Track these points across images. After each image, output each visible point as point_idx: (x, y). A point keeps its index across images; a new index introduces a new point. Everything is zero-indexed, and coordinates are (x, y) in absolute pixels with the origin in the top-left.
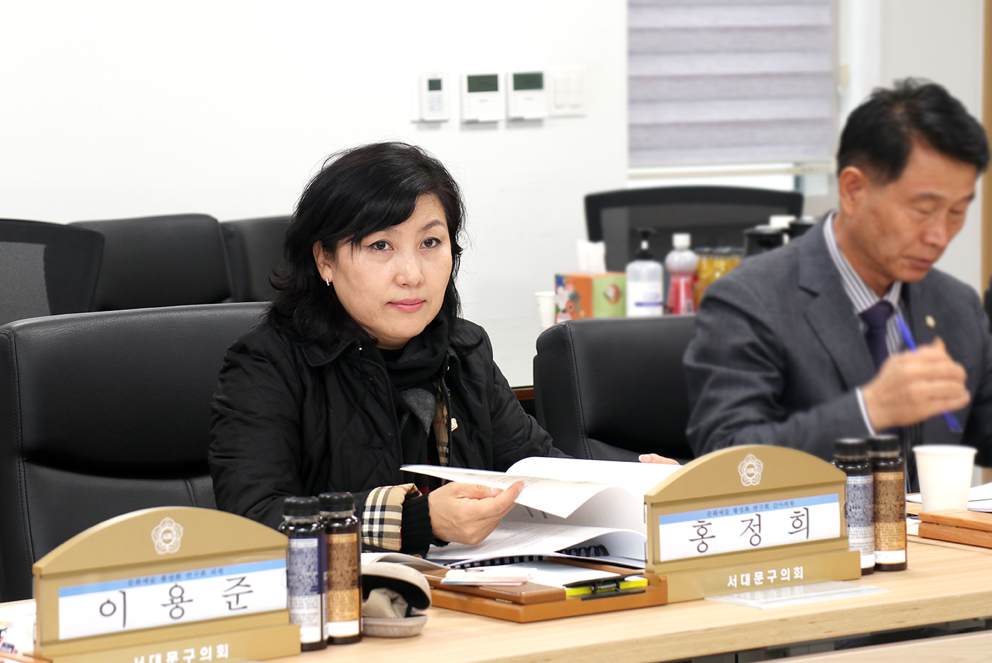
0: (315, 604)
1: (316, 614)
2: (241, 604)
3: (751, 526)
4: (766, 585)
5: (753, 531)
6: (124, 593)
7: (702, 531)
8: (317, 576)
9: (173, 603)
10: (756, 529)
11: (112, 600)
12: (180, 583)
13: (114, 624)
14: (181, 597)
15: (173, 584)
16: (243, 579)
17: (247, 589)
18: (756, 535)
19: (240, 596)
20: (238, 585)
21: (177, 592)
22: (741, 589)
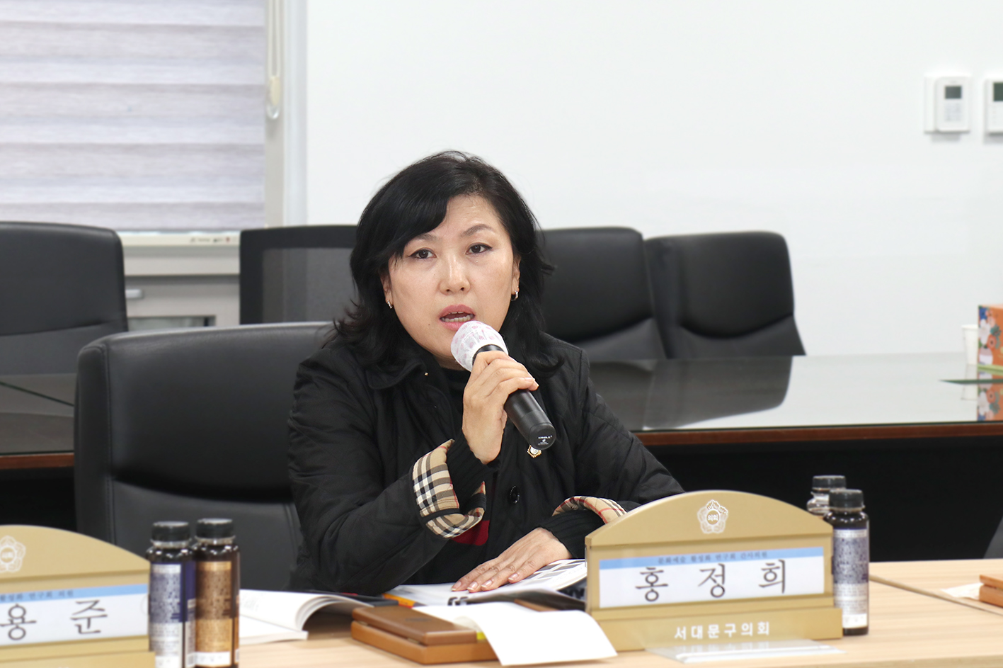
0: (176, 632)
1: (177, 642)
2: (93, 628)
3: (713, 577)
4: (723, 640)
5: (715, 581)
7: (652, 579)
8: (179, 604)
9: (12, 623)
10: (719, 580)
12: (21, 604)
14: (22, 618)
15: (13, 604)
16: (96, 602)
17: (99, 613)
18: (718, 586)
19: (93, 621)
20: (90, 608)
21: (17, 613)
22: (690, 642)
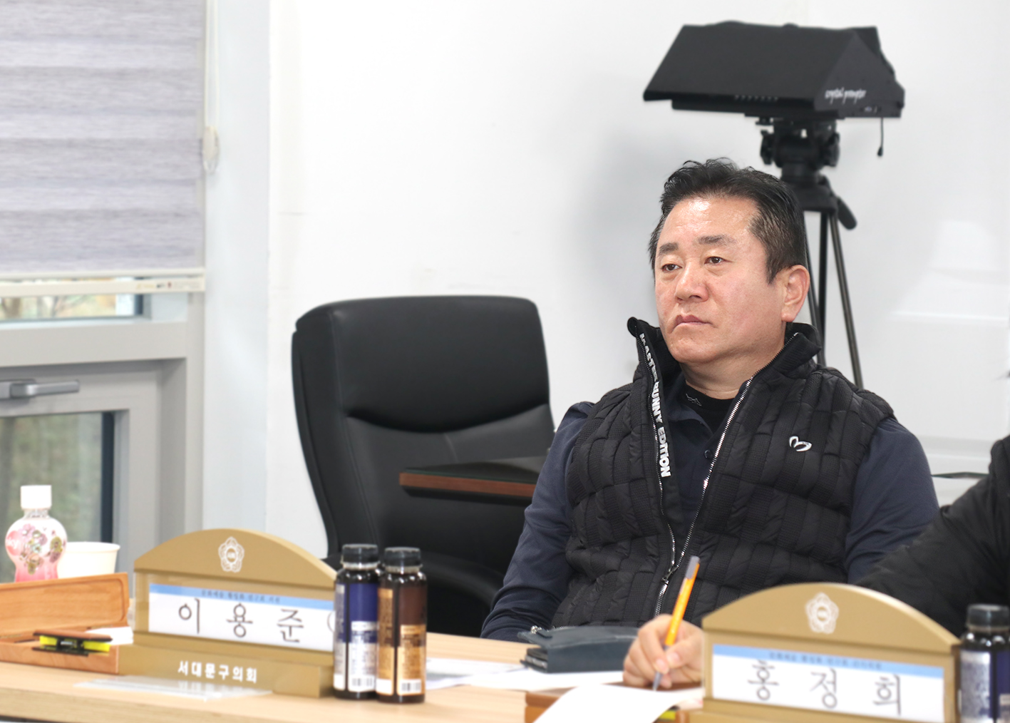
2: (294, 637)
3: (825, 682)
5: (826, 688)
6: (198, 601)
7: (763, 674)
9: (236, 620)
10: (830, 687)
11: (189, 605)
12: (245, 604)
13: (188, 629)
14: (243, 616)
15: (236, 603)
16: (295, 612)
17: (298, 623)
18: (830, 694)
19: (293, 629)
20: (291, 617)
21: (240, 611)
